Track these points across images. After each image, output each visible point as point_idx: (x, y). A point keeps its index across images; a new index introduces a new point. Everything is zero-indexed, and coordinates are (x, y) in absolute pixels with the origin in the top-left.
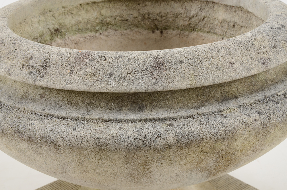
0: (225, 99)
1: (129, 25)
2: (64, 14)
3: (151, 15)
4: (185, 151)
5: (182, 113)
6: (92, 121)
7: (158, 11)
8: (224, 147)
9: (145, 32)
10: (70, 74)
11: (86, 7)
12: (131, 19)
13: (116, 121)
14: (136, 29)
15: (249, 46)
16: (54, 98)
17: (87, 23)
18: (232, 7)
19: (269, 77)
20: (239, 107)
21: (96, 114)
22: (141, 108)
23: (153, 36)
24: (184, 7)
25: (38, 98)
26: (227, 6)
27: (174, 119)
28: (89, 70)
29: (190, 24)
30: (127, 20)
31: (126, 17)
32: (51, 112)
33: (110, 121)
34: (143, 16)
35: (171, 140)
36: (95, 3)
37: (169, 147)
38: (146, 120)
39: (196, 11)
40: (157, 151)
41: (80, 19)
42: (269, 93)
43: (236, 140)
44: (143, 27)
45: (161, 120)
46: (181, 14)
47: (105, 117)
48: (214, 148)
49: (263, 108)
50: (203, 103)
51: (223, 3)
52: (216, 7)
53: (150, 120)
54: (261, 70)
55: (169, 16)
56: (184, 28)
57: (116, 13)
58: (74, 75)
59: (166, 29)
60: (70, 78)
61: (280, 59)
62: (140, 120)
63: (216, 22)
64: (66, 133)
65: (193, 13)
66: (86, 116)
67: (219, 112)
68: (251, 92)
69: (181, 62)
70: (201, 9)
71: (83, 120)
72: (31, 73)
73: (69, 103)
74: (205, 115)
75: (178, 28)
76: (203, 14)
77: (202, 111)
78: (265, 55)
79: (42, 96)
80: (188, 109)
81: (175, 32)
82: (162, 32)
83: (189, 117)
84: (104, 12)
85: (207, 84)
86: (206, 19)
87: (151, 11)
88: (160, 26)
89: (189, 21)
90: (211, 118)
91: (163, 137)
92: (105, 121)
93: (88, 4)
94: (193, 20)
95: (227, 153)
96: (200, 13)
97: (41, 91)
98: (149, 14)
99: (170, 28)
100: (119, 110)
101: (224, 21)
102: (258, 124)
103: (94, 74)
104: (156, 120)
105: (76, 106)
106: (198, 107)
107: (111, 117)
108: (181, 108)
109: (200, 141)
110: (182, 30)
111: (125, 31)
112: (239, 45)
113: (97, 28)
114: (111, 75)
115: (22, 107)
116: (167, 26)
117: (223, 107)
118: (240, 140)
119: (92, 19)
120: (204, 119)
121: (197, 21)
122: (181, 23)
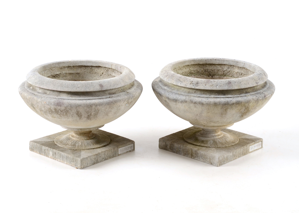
0: (246, 93)
1: (200, 74)
2: (179, 69)
4: (237, 105)
5: (235, 96)
6: (212, 98)
7: (211, 69)
8: (247, 105)
10: (206, 85)
11: (185, 67)
12: (200, 71)
13: (218, 98)
14: (202, 75)
15: (252, 78)
16: (199, 92)
17: (185, 73)
18: (241, 67)
19: (258, 88)
20: (250, 95)
21: (212, 96)
22: (224, 94)
23: (209, 78)
24: (221, 67)
25: (194, 93)
26: (239, 67)
27: (234, 97)
28: (211, 84)
29: (224, 73)
30: (199, 72)
31: (199, 71)
32: (199, 96)
33: (217, 98)
34: (205, 70)
35: (234, 102)
36: (188, 65)
37: (233, 104)
38: (226, 98)
40: (230, 105)
42: (258, 92)
43: (250, 103)
44: (205, 74)
45: (230, 97)
46: (220, 70)
47: (215, 97)
48: (245, 105)
49: (257, 95)
50: (241, 94)
51: (237, 66)
52: (234, 67)
53: (227, 97)
54: (256, 85)
55: (215, 70)
57: (195, 69)
58: (207, 85)
59: (214, 75)
60: (206, 86)
61: (261, 82)
62: (225, 98)
63: (234, 73)
64: (206, 100)
65: (225, 69)
66: (210, 97)
67: (245, 96)
68: (253, 91)
69: (235, 82)
70: (228, 68)
71: (209, 98)
72: (193, 85)
73: (204, 94)
74: (242, 96)
75: (219, 75)
76: (229, 70)
77: (241, 95)
78: (257, 81)
79: (195, 92)
80: (237, 95)
81: (217, 77)
82: (212, 77)
83: (238, 97)
84: (191, 69)
85: (242, 88)
86: (230, 72)
87: (208, 69)
88: (212, 74)
90: (244, 97)
91: (232, 101)
92: (215, 98)
93: (186, 66)
94: (225, 72)
95: (248, 107)
96: (228, 70)
97: (194, 91)
98: (207, 70)
99: (216, 75)
100: (219, 95)
101: (237, 72)
102: (256, 99)
103: (212, 85)
104: (229, 97)
105: (206, 94)
106: (240, 95)
107: (217, 97)
108: (235, 95)
109: (241, 103)
110: (221, 76)
111: (198, 76)
112: (250, 78)
113: (188, 75)
114: (217, 85)
115: (190, 95)
116: (214, 74)
117: (246, 95)
118: (251, 103)
119: (187, 72)
120: (242, 97)
121: (227, 73)
122: (220, 73)
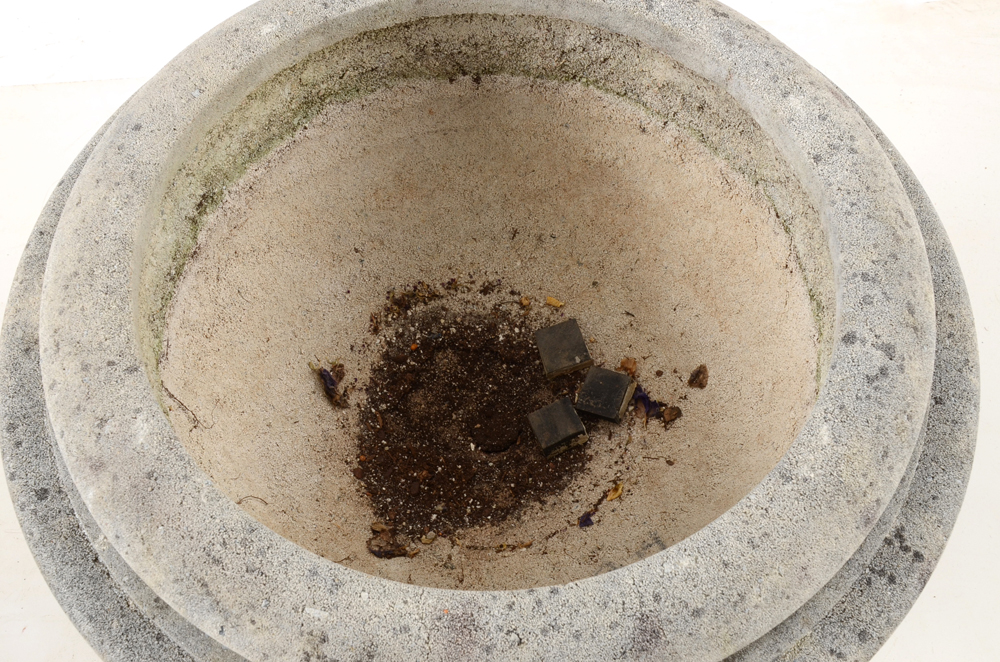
1: (382, 78)
2: (211, 146)
3: (442, 45)
7: (464, 34)
9: (428, 85)
12: (385, 63)
14: (403, 83)
17: (270, 125)
18: (697, 75)
23: (452, 89)
24: (544, 26)
29: (564, 65)
30: (374, 70)
31: (370, 63)
34: (421, 52)
39: (583, 39)
41: (252, 126)
44: (420, 74)
46: (536, 41)
55: (498, 44)
56: (544, 74)
57: (343, 65)
59: (490, 73)
63: (646, 82)
65: (571, 41)
69: (697, 613)
70: (598, 39)
75: (527, 73)
76: (604, 51)
78: (869, 496)
81: (517, 80)
82: (477, 80)
84: (308, 73)
86: (613, 63)
87: (443, 36)
88: (472, 66)
89: (560, 59)
94: (573, 57)
96: (593, 47)
98: (437, 43)
99: (502, 69)
101: (670, 86)
110: (540, 76)
113: (296, 121)
116: (493, 66)
119: (280, 110)
121: (587, 63)
122: (537, 61)
